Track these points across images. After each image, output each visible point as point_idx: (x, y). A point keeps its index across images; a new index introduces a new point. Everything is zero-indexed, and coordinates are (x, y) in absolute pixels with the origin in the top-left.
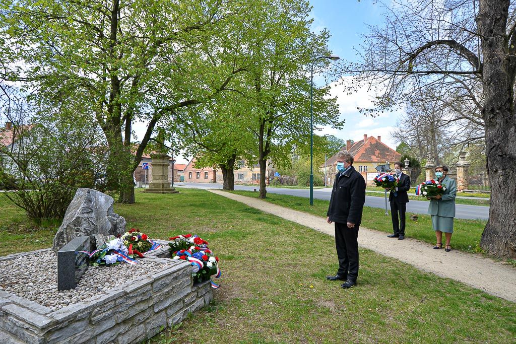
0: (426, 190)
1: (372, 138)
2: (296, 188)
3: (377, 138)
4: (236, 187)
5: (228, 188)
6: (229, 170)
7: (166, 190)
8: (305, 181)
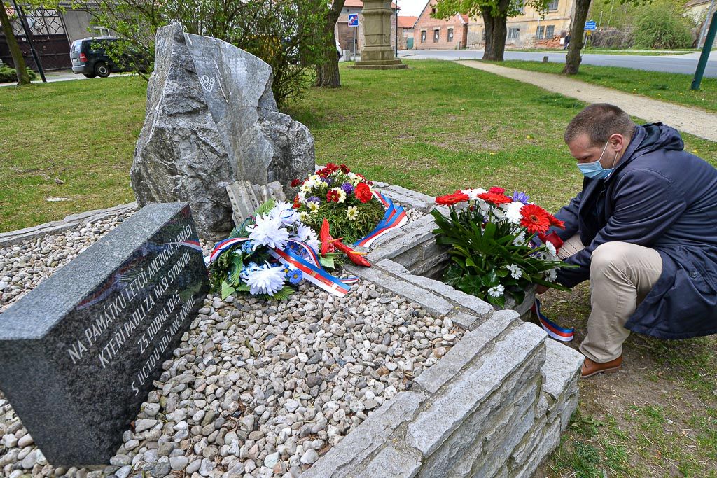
2: (629, 53)
4: (507, 56)
5: (493, 56)
6: (499, 18)
7: (388, 63)
8: (651, 38)
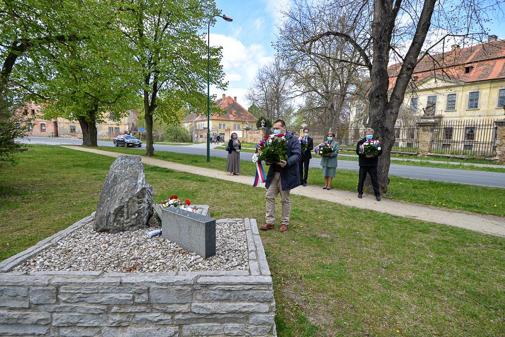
0: (321, 150)
1: (229, 98)
2: (164, 144)
3: (233, 98)
5: (90, 144)
6: (90, 123)
8: (173, 137)
